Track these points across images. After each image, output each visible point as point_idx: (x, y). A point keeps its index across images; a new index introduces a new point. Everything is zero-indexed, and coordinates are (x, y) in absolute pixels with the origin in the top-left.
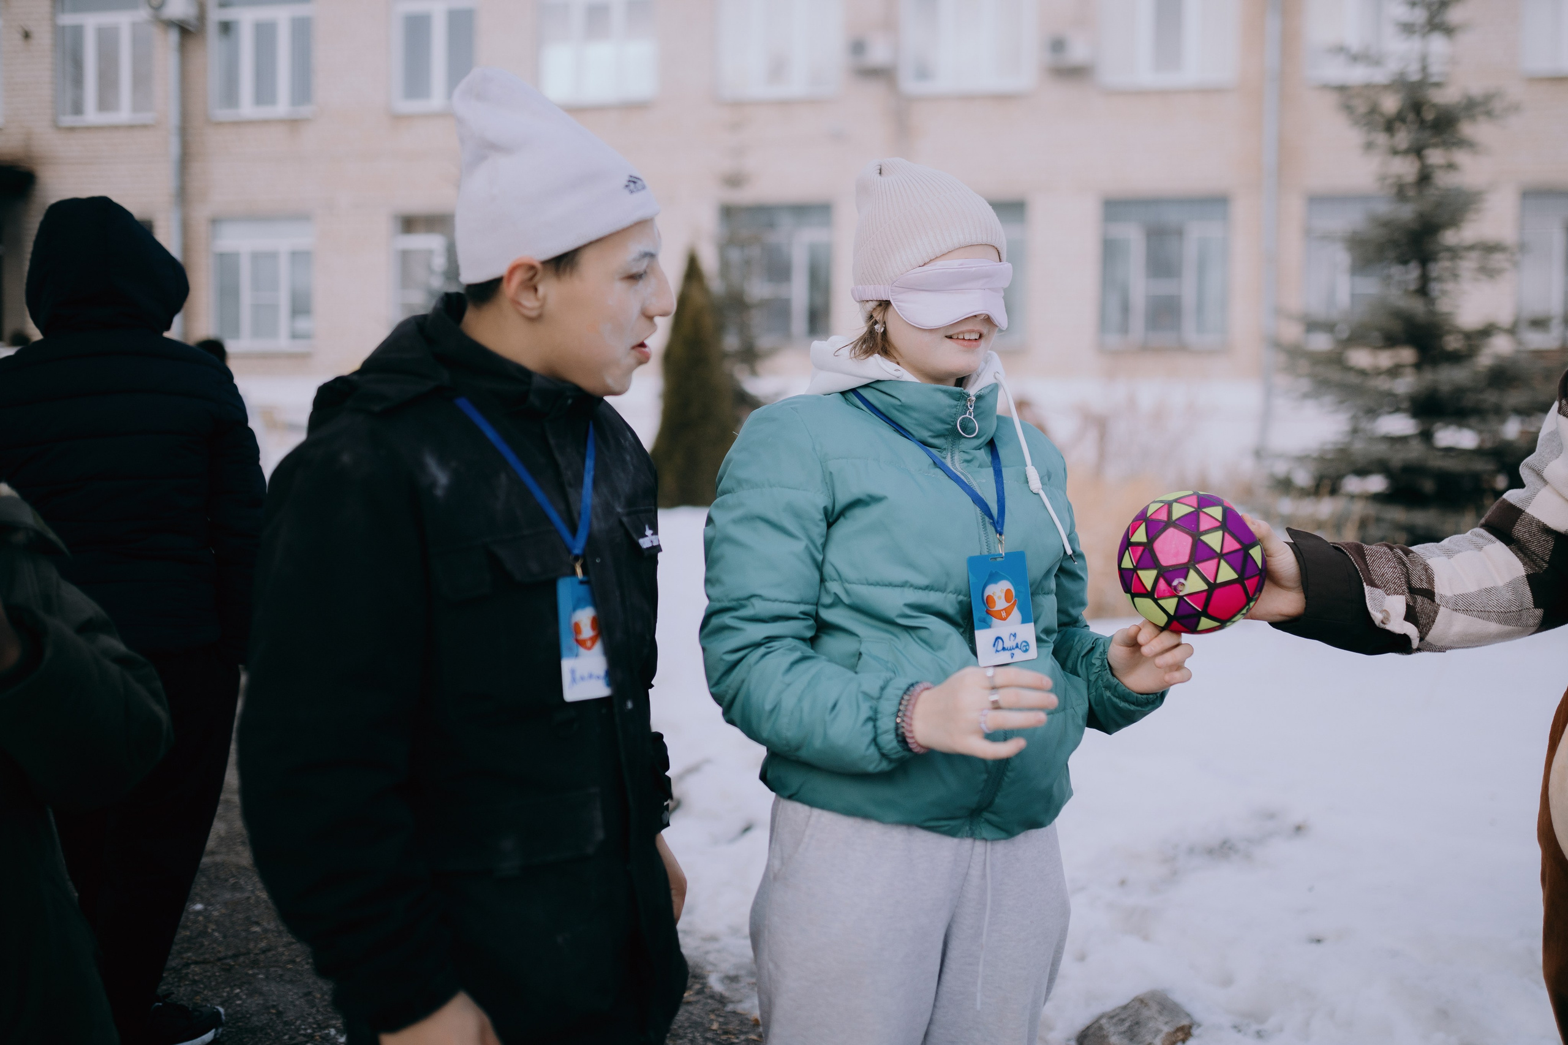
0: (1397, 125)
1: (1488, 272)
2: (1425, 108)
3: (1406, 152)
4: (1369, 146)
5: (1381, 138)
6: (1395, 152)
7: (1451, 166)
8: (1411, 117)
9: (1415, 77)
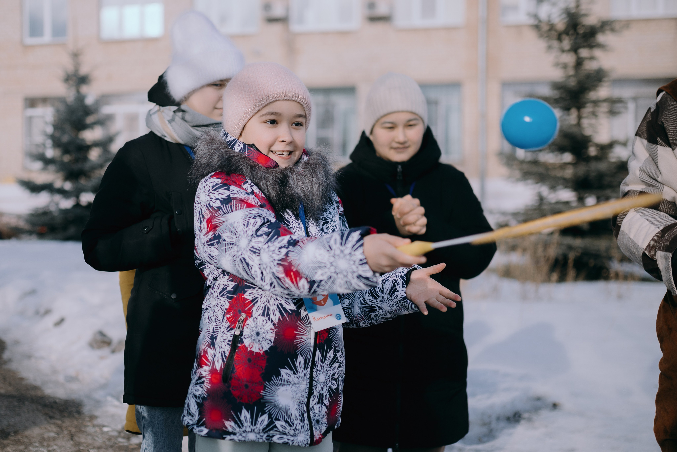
0: (564, 36)
1: (612, 113)
2: (578, 27)
3: (569, 51)
4: (550, 47)
5: (555, 43)
6: (563, 51)
7: (592, 58)
8: (571, 32)
9: (573, 11)
